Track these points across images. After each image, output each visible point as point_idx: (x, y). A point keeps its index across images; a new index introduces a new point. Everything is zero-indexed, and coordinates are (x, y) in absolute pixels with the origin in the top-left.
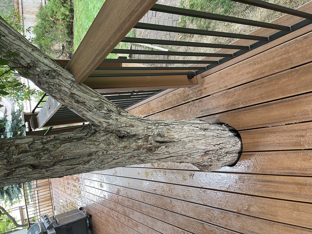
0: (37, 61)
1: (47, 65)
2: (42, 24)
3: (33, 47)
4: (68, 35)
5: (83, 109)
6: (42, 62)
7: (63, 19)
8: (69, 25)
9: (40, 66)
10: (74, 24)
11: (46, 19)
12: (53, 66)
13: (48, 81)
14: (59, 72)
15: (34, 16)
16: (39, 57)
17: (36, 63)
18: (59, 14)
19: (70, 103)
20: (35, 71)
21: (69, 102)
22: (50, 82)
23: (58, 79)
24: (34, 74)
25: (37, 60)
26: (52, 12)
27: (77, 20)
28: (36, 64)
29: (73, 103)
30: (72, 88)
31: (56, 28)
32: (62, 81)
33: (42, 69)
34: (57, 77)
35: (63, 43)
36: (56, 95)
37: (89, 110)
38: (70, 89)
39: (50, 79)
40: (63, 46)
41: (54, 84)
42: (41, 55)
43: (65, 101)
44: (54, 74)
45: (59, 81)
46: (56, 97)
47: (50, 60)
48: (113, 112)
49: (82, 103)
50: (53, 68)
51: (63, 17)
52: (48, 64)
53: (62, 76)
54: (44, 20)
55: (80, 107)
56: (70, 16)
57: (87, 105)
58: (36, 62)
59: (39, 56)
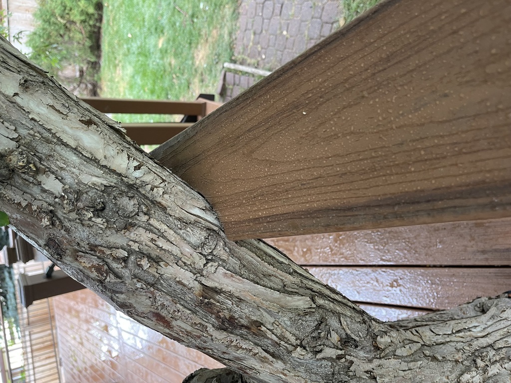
0: (48, 141)
1: (94, 161)
2: (44, 29)
3: (26, 68)
4: (91, 51)
5: (251, 350)
6: (73, 144)
7: (83, 22)
8: (94, 32)
9: (62, 168)
10: (103, 31)
11: (51, 21)
12: (121, 162)
13: (99, 241)
14: (152, 189)
15: (29, 16)
16: (54, 121)
17: (43, 149)
18: (75, 11)
19: (196, 333)
20: (36, 190)
21: (189, 329)
22: (110, 248)
23: (149, 228)
24: (29, 205)
25: (46, 134)
26: (63, 8)
27: (109, 24)
28: (40, 159)
29: (211, 329)
30: (211, 267)
31: (69, 37)
32: (164, 237)
33: (69, 180)
34: (144, 218)
35: (82, 65)
36: (132, 301)
37: (273, 355)
38: (200, 272)
39: (108, 232)
40: (82, 72)
41: (130, 252)
42: (65, 111)
43: (174, 323)
44: (130, 205)
45: (151, 235)
46: (131, 306)
47: (109, 132)
48: (356, 347)
49: (247, 328)
50: (123, 172)
51: (83, 18)
52: (100, 156)
53: (164, 209)
54: (48, 23)
55: (236, 346)
56: (96, 16)
57: (269, 334)
58: (39, 148)
59: (54, 117)
